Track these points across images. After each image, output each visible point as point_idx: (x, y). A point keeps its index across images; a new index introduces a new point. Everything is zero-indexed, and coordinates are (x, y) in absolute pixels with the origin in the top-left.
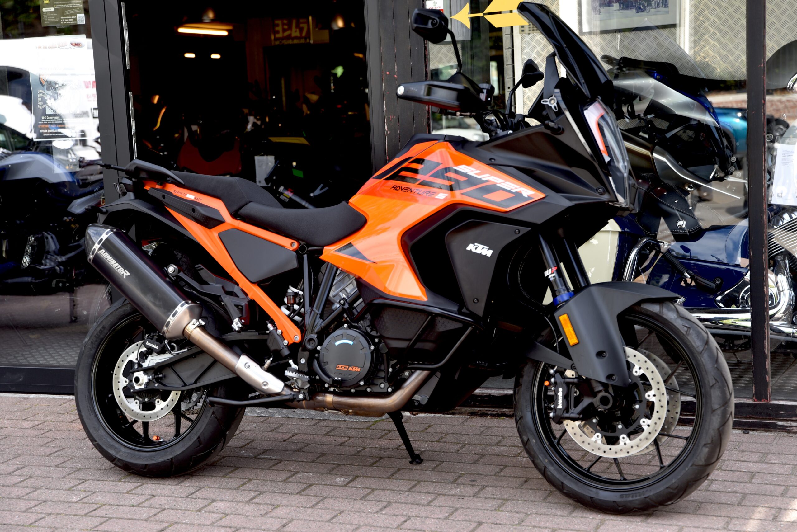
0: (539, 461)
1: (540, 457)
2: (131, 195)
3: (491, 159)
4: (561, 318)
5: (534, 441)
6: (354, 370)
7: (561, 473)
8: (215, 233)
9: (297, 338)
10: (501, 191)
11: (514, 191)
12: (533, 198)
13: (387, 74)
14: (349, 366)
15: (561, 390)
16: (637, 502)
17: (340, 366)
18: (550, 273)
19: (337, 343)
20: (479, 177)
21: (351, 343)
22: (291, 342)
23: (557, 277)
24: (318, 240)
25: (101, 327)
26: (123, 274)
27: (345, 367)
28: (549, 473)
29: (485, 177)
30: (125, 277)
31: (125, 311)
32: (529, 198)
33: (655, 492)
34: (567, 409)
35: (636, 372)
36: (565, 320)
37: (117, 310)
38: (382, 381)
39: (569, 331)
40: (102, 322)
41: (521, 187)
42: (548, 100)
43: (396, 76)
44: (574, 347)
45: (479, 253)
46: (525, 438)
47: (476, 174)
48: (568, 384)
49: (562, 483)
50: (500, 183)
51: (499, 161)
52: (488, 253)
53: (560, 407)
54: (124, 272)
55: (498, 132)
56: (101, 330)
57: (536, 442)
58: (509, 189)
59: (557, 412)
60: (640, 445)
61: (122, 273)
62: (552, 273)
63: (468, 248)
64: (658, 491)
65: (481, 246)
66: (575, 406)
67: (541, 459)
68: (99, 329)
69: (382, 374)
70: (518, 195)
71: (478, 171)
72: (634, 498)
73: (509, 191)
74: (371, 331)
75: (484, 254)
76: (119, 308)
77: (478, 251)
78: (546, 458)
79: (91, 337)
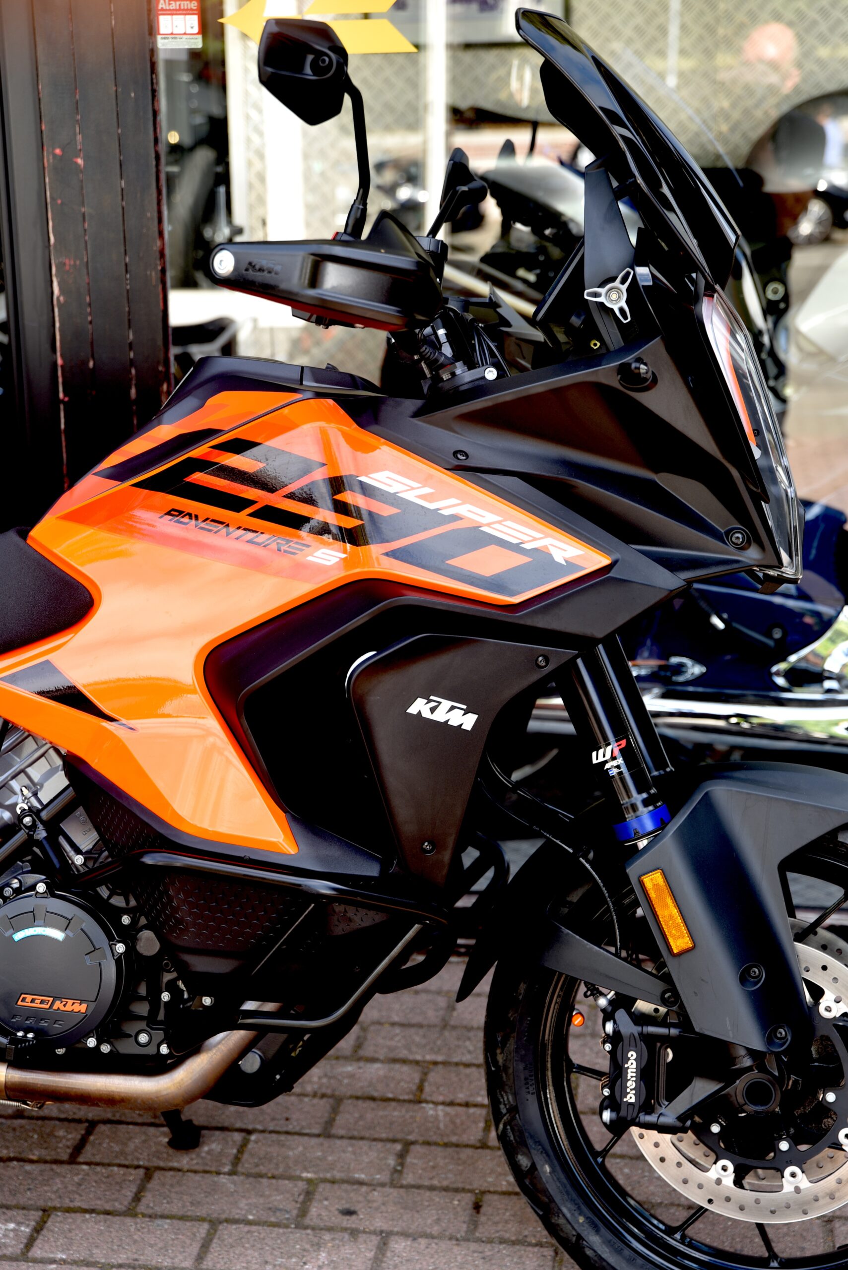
0: (561, 1221)
1: (565, 1210)
3: (455, 453)
4: (648, 881)
5: (547, 1169)
6: (69, 1008)
7: (619, 1252)
10: (493, 548)
11: (528, 546)
13: (55, 155)
14: (55, 998)
15: (632, 1055)
17: (29, 998)
18: (608, 756)
19: (17, 935)
20: (432, 506)
21: (58, 935)
23: (624, 769)
27: (42, 1002)
28: (589, 1252)
29: (448, 506)
32: (571, 565)
34: (647, 1106)
35: (828, 1009)
36: (656, 886)
38: (143, 1025)
39: (671, 917)
41: (547, 536)
42: (602, 291)
43: (80, 161)
44: (683, 957)
45: (442, 720)
46: (524, 1161)
47: (421, 497)
48: (649, 1041)
50: (489, 525)
51: (480, 457)
52: (468, 721)
53: (631, 1098)
55: (458, 371)
57: (553, 1171)
58: (515, 541)
59: (623, 1113)
60: (837, 1195)
62: (613, 758)
63: (413, 710)
65: (446, 704)
66: (671, 1098)
67: (568, 1215)
69: (142, 1009)
70: (541, 557)
71: (427, 490)
73: (516, 548)
74: (110, 897)
75: (454, 722)
77: (440, 716)
78: (580, 1214)
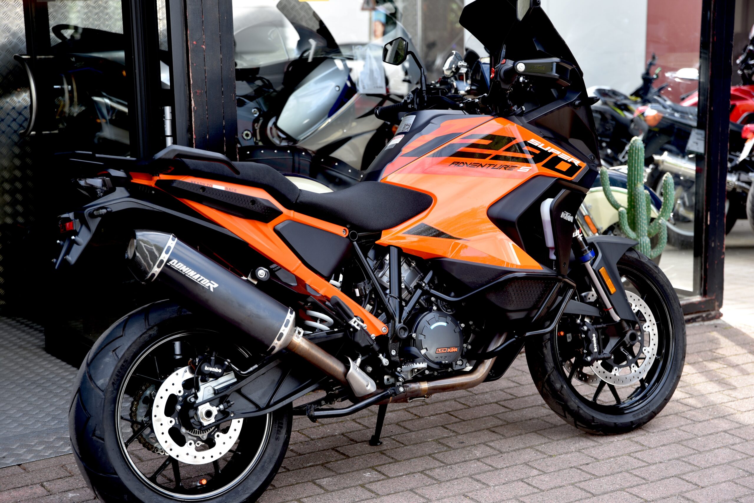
2: (121, 192)
4: (601, 271)
6: (451, 351)
9: (383, 329)
10: (563, 163)
11: (569, 161)
12: (581, 167)
13: (193, 44)
14: (448, 348)
15: (594, 335)
16: (646, 418)
17: (439, 349)
19: (432, 327)
20: (546, 150)
21: (444, 324)
22: (378, 335)
24: (374, 223)
25: (122, 361)
26: (209, 287)
27: (444, 350)
29: (549, 149)
30: (212, 290)
31: (150, 335)
32: (579, 166)
33: (657, 406)
35: (634, 310)
36: (604, 273)
37: (141, 336)
39: (609, 282)
40: (124, 354)
41: (571, 157)
43: (204, 47)
44: (614, 295)
47: (543, 146)
49: (593, 417)
50: (559, 154)
53: (596, 350)
54: (209, 284)
56: (122, 365)
58: (566, 159)
61: (207, 285)
62: (580, 234)
63: (562, 216)
64: (659, 404)
65: (567, 213)
66: (604, 348)
68: (120, 364)
70: (573, 165)
72: (644, 415)
73: (567, 162)
75: (569, 220)
76: (143, 334)
77: (566, 218)
79: (112, 376)
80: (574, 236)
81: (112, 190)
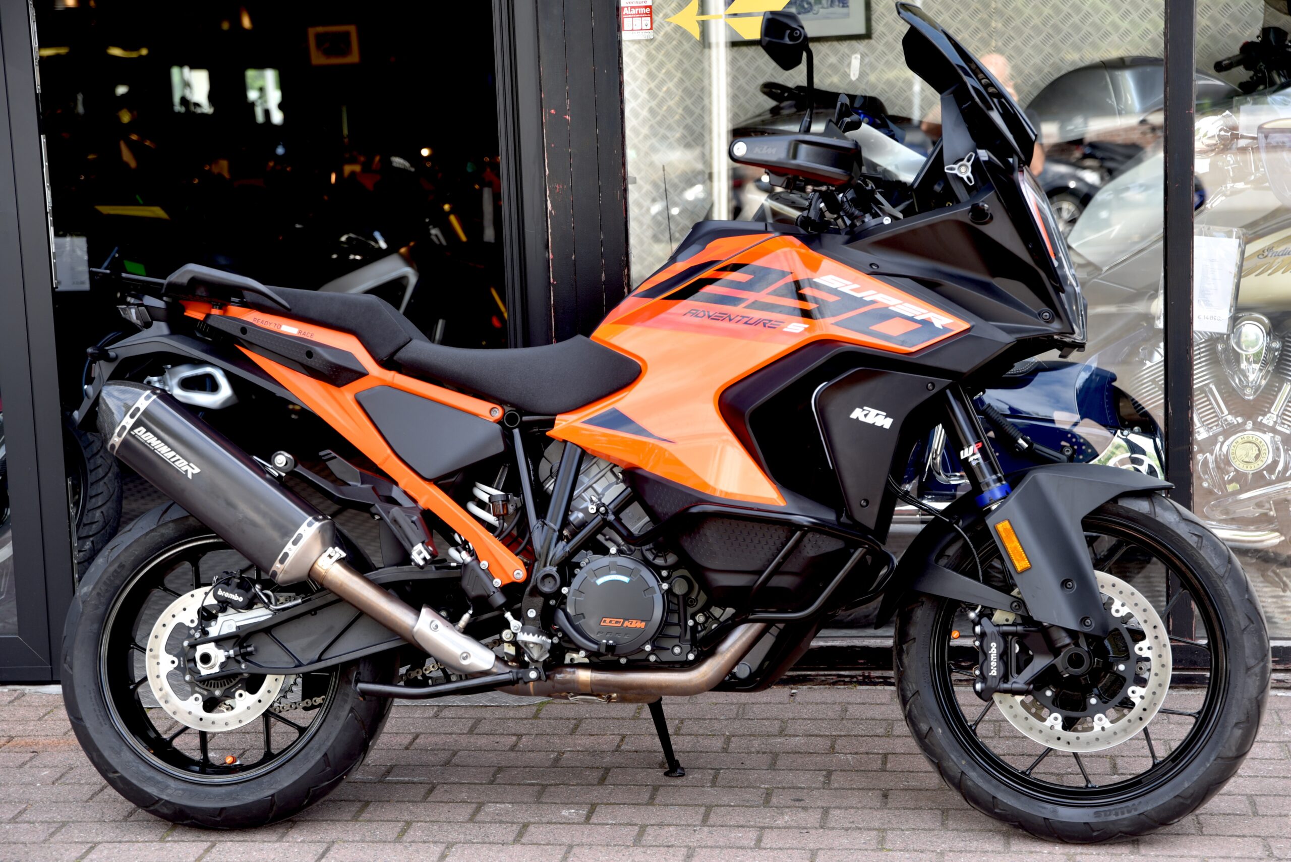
0: (951, 764)
1: (953, 756)
2: (161, 328)
3: (871, 265)
4: (1000, 527)
5: (940, 731)
6: (633, 625)
7: (989, 782)
8: (347, 394)
9: (519, 574)
10: (897, 320)
11: (919, 318)
12: (952, 330)
13: (550, 114)
14: (625, 619)
15: (994, 645)
16: (1125, 822)
17: (608, 620)
18: (971, 453)
19: (600, 581)
20: (859, 295)
21: (626, 579)
22: (507, 581)
23: (981, 461)
24: (544, 403)
25: (116, 565)
26: (186, 471)
27: (617, 622)
28: (969, 783)
29: (869, 295)
30: (190, 476)
31: (163, 535)
32: (945, 329)
33: (1155, 805)
34: (1005, 678)
35: (1117, 611)
36: (1005, 530)
37: (147, 534)
38: (677, 641)
39: (1015, 548)
40: (119, 556)
41: (930, 311)
42: (956, 166)
43: (568, 117)
44: (1024, 574)
45: (871, 422)
46: (924, 727)
47: (853, 290)
48: (1004, 635)
49: (994, 797)
50: (894, 306)
51: (886, 268)
52: (887, 423)
53: (994, 673)
54: (187, 468)
55: (866, 220)
56: (115, 571)
57: (943, 732)
58: (910, 315)
59: (989, 683)
60: (1128, 730)
61: (184, 469)
62: (974, 454)
63: (854, 416)
64: (1161, 803)
65: (874, 412)
66: (1019, 672)
67: (955, 760)
68: (111, 569)
69: (676, 631)
71: (856, 286)
72: (1120, 817)
73: (912, 319)
74: (654, 559)
75: (878, 424)
76: (152, 530)
77: (870, 420)
78: (963, 759)
79: (97, 583)
80: (962, 457)
81: (148, 325)
